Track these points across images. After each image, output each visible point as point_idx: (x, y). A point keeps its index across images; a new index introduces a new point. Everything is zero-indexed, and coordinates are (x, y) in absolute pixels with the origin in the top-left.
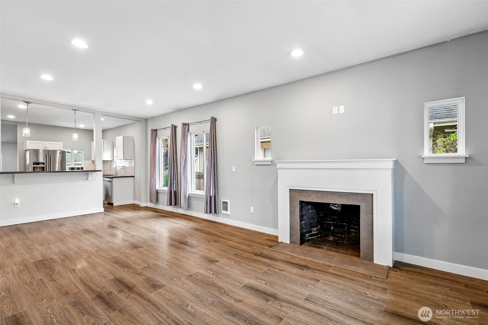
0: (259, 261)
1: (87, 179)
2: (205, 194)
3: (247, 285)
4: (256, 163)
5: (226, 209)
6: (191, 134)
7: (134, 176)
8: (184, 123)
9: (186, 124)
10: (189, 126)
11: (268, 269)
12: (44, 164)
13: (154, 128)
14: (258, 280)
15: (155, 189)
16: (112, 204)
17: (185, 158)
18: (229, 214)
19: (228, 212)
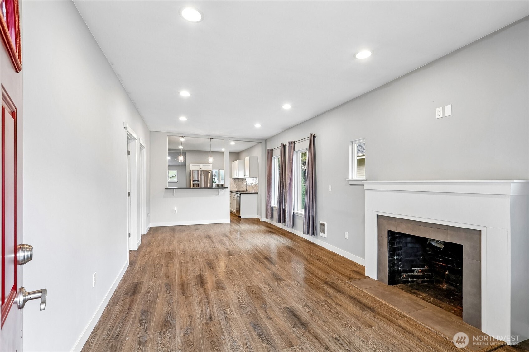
0: (323, 290)
1: (218, 195)
2: (303, 213)
3: (290, 308)
4: (350, 183)
5: (323, 231)
6: (297, 152)
7: (258, 193)
8: (290, 142)
9: (292, 143)
10: (294, 144)
11: (325, 300)
12: (198, 181)
13: (271, 148)
14: (304, 306)
15: (271, 206)
16: (240, 217)
17: (290, 176)
18: (326, 237)
19: (325, 235)
